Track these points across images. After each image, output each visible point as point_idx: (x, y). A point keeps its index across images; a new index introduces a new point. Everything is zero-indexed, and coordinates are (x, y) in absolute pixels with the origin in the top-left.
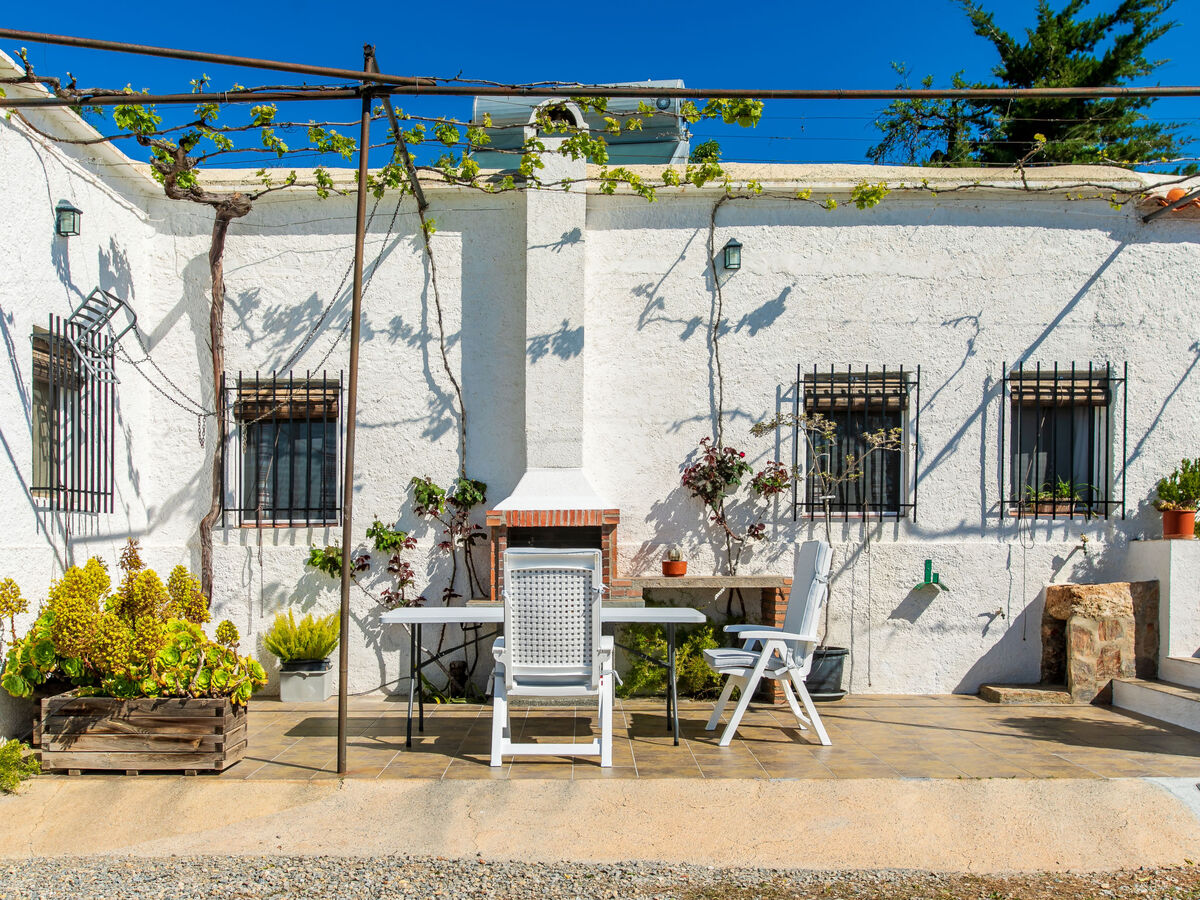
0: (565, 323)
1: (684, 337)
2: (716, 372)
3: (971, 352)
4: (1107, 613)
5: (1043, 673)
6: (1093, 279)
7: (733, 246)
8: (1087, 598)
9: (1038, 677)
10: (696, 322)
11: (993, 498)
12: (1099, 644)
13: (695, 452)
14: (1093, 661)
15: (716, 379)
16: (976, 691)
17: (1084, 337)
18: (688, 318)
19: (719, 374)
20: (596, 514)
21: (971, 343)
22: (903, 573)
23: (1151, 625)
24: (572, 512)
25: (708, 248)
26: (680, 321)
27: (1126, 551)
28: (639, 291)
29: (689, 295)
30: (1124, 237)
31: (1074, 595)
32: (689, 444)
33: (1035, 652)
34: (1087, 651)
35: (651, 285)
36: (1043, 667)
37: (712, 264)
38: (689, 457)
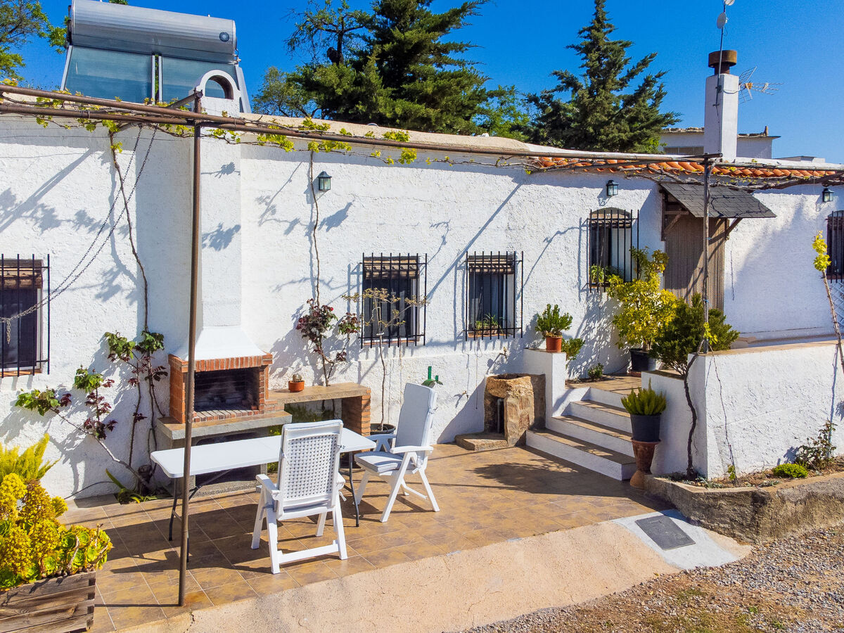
0: (221, 226)
1: (288, 232)
2: (315, 255)
3: (444, 243)
4: (523, 394)
5: (485, 426)
6: (505, 202)
7: (323, 177)
8: (514, 386)
9: (482, 428)
10: (296, 221)
11: (460, 328)
12: (520, 412)
13: (302, 308)
14: (517, 421)
15: (315, 261)
16: (453, 440)
17: (502, 236)
18: (292, 219)
19: (317, 258)
20: (258, 359)
21: (444, 238)
22: (417, 375)
23: (542, 399)
24: (242, 359)
25: (308, 176)
26: (286, 221)
27: (522, 355)
28: (260, 200)
29: (298, 206)
30: (521, 180)
31: (508, 385)
32: (298, 301)
33: (481, 416)
34: (514, 416)
35: (268, 197)
36: (485, 423)
37: (311, 186)
38: (298, 310)
